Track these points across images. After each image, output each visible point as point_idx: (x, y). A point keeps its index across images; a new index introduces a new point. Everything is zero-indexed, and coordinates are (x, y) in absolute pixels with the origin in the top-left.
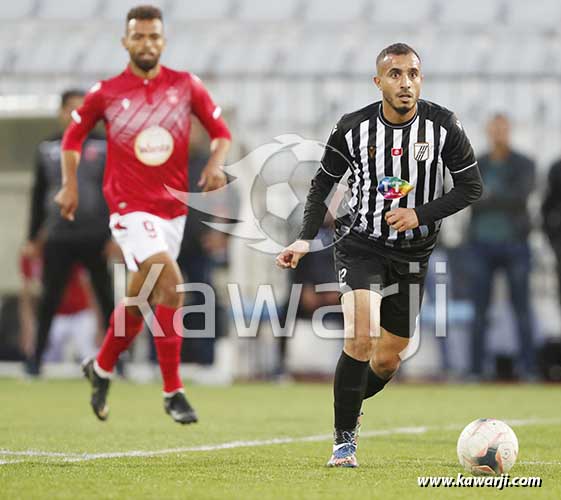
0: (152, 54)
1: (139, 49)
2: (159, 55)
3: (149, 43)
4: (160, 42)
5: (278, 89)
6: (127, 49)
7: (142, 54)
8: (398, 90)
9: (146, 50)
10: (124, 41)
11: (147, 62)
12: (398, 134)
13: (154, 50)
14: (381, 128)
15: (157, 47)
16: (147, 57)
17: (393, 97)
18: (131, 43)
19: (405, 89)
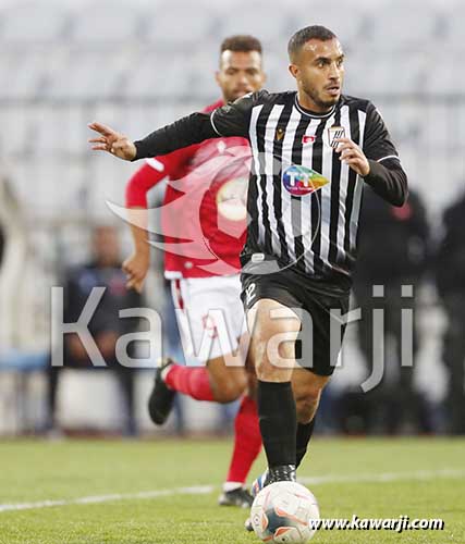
0: (247, 91)
4: (257, 78)
5: (44, 117)
8: (327, 82)
12: (314, 123)
13: (249, 87)
15: (254, 84)
17: (320, 88)
19: (334, 79)
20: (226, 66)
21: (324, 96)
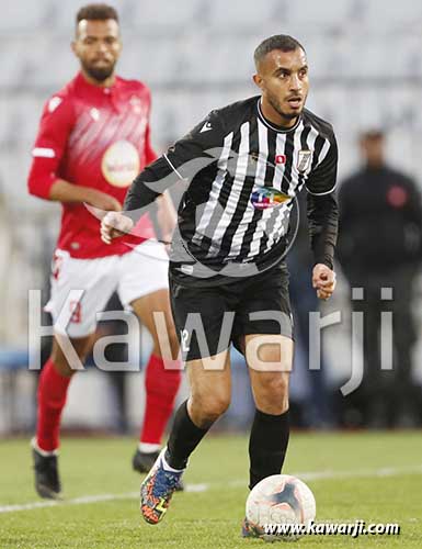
0: (107, 61)
1: (92, 55)
2: (115, 62)
3: (104, 48)
4: (116, 46)
6: (78, 55)
7: (95, 61)
8: (288, 93)
9: (100, 55)
10: (74, 46)
11: (102, 70)
12: (281, 138)
13: (109, 56)
14: (263, 131)
15: (113, 52)
16: (101, 64)
17: (281, 100)
18: (82, 48)
19: (295, 92)
20: (83, 36)
21: (285, 108)
